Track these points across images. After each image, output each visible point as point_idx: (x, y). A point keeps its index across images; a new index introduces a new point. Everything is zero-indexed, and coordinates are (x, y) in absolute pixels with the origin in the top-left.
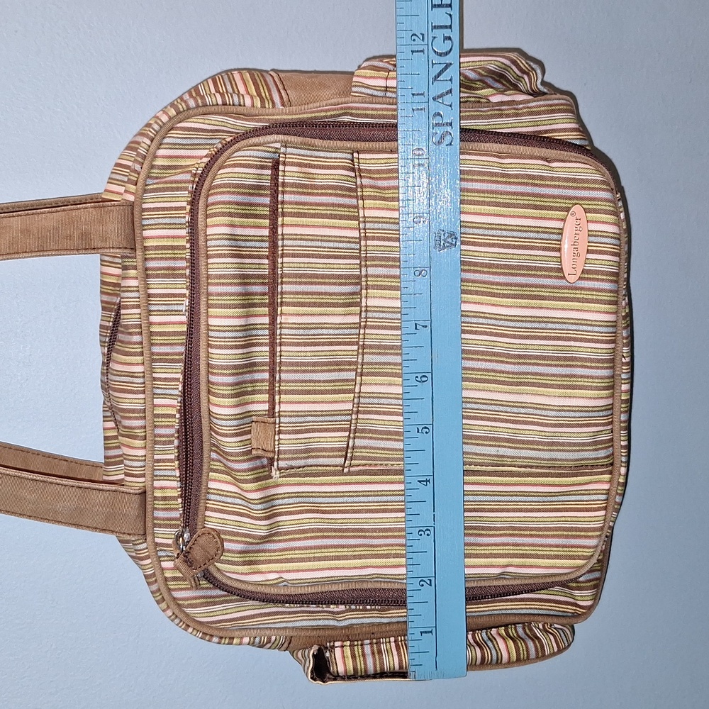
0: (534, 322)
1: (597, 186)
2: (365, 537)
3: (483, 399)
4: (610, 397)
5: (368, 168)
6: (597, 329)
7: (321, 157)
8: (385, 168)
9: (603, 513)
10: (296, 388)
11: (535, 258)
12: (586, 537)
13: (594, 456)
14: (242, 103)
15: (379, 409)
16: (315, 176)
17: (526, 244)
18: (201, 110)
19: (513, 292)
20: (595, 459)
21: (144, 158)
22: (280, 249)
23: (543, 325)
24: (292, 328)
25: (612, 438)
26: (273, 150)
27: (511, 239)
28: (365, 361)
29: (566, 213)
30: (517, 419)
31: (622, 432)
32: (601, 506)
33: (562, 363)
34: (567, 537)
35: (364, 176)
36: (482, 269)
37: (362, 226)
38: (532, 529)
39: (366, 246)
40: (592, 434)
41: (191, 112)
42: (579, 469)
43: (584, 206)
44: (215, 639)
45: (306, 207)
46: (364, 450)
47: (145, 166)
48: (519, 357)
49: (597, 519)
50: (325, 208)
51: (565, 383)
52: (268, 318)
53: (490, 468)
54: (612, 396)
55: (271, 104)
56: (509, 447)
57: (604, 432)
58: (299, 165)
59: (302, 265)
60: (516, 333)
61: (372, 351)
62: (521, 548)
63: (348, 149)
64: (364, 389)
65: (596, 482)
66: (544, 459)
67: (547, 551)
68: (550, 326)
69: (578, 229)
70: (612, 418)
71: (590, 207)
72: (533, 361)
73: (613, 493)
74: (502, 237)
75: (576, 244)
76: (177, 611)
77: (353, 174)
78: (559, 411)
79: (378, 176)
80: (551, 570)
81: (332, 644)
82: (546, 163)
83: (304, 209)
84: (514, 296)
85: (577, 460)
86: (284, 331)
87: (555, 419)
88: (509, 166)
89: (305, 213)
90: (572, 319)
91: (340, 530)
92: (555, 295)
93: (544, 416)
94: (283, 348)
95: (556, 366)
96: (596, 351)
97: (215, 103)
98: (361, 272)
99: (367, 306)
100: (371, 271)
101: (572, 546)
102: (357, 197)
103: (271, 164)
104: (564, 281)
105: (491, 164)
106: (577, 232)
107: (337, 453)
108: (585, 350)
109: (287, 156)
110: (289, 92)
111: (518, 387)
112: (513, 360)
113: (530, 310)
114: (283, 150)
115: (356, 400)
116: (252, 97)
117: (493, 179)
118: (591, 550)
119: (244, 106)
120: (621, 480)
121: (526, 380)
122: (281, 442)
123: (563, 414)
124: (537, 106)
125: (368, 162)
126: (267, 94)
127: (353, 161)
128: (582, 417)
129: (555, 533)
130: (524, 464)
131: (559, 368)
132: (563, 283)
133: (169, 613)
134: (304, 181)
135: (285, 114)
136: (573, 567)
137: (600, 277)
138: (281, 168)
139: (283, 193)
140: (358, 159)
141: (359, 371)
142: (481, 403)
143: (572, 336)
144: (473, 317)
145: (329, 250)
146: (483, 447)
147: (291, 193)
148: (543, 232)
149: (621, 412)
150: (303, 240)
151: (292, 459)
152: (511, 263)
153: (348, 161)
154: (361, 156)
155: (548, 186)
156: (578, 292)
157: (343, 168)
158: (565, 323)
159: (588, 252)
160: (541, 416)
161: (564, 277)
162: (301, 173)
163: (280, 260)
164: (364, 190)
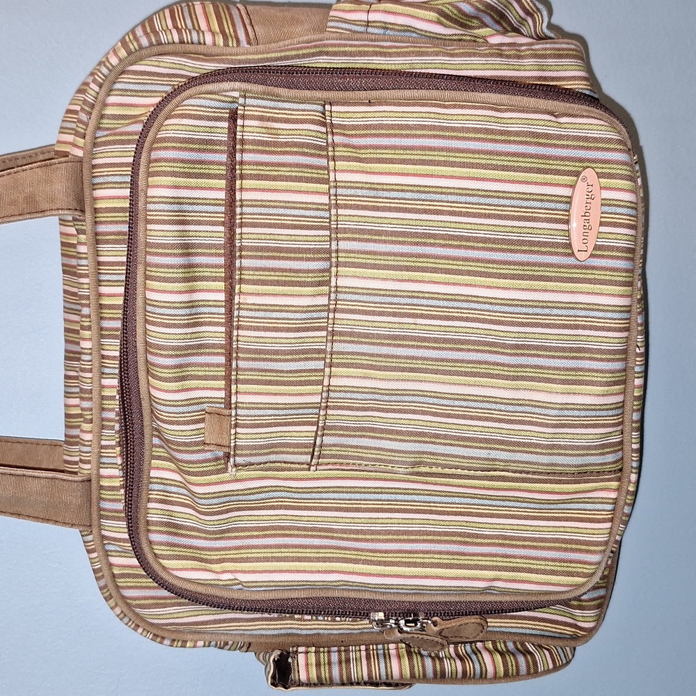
0: (536, 307)
1: (611, 146)
2: (332, 538)
3: (473, 395)
4: (621, 393)
5: (342, 123)
6: (609, 315)
7: (286, 109)
8: (362, 123)
9: (608, 525)
10: (255, 377)
11: (539, 232)
12: (587, 552)
13: (600, 462)
14: (202, 41)
15: (352, 405)
16: (279, 132)
17: (528, 214)
18: (155, 49)
19: (512, 272)
20: (602, 464)
21: (92, 106)
22: (238, 217)
23: (547, 311)
24: (251, 310)
25: (622, 440)
26: (230, 99)
27: (510, 209)
28: (334, 350)
29: (576, 178)
30: (512, 418)
31: (633, 433)
32: (607, 517)
33: (566, 354)
34: (566, 550)
35: (336, 133)
36: (476, 245)
37: (333, 191)
38: (525, 539)
39: (337, 215)
40: (599, 436)
41: (143, 52)
42: (582, 475)
43: (596, 170)
44: (167, 642)
45: (268, 168)
46: (334, 448)
47: (94, 116)
48: (517, 347)
49: (601, 532)
50: (288, 169)
51: (570, 378)
52: (224, 294)
53: (479, 473)
54: (624, 392)
55: (235, 41)
56: (502, 450)
57: (614, 434)
58: (261, 118)
59: (263, 237)
60: (515, 320)
61: (342, 338)
62: (510, 560)
63: (319, 99)
64: (334, 382)
65: (602, 490)
66: (542, 464)
67: (542, 565)
68: (555, 311)
69: (590, 197)
70: (622, 417)
71: (604, 171)
72: (533, 352)
73: (622, 503)
74: (500, 206)
75: (587, 214)
76: (125, 610)
77: (324, 130)
78: (562, 409)
79: (353, 132)
80: (545, 586)
81: (295, 649)
82: (553, 119)
83: (266, 171)
84: (513, 277)
85: (582, 466)
86: (243, 313)
87: (557, 418)
88: (509, 121)
89: (267, 175)
90: (581, 303)
91: (305, 529)
92: (562, 275)
93: (544, 415)
94: (241, 332)
95: (559, 357)
96: (607, 340)
97: (170, 41)
98: (330, 245)
99: (337, 287)
100: (343, 245)
101: (571, 561)
102: (327, 157)
103: (228, 115)
104: (573, 259)
105: (487, 119)
106: (589, 201)
107: (303, 450)
108: (595, 339)
109: (246, 108)
110: (256, 28)
111: (514, 382)
112: (509, 351)
113: (532, 293)
114: (241, 101)
115: (325, 395)
116: (213, 34)
117: (489, 137)
118: (593, 567)
119: (205, 44)
120: (631, 488)
121: (524, 374)
122: (239, 436)
123: (566, 413)
124: (543, 49)
125: (341, 115)
126: (232, 30)
127: (324, 114)
128: (587, 417)
129: (552, 545)
130: (519, 469)
131: (563, 361)
132: (571, 261)
133: (118, 610)
134: (266, 138)
135: (251, 54)
136: (571, 586)
137: (614, 254)
138: (239, 122)
139: (242, 151)
140: (331, 112)
141: (328, 361)
142: (471, 400)
143: (580, 323)
144: (463, 301)
145: (294, 218)
146: (472, 450)
147: (251, 151)
148: (547, 201)
149: (634, 411)
150: (264, 206)
151: (251, 455)
152: (510, 238)
153: (318, 114)
154: (334, 108)
155: (555, 146)
156: (588, 272)
157: (312, 122)
158: (573, 308)
159: (602, 224)
160: (541, 415)
161: (572, 254)
162: (262, 127)
163: (238, 231)
164: (336, 149)
